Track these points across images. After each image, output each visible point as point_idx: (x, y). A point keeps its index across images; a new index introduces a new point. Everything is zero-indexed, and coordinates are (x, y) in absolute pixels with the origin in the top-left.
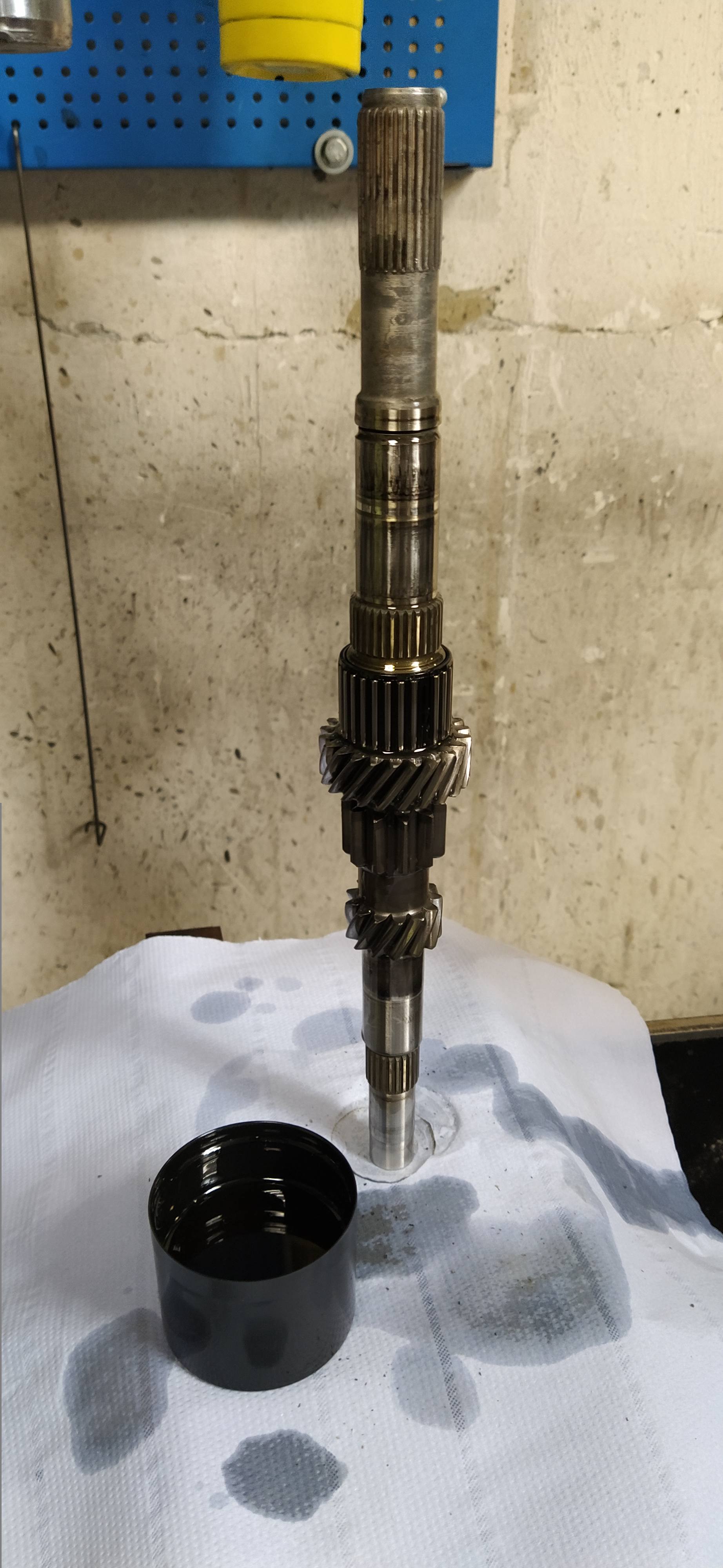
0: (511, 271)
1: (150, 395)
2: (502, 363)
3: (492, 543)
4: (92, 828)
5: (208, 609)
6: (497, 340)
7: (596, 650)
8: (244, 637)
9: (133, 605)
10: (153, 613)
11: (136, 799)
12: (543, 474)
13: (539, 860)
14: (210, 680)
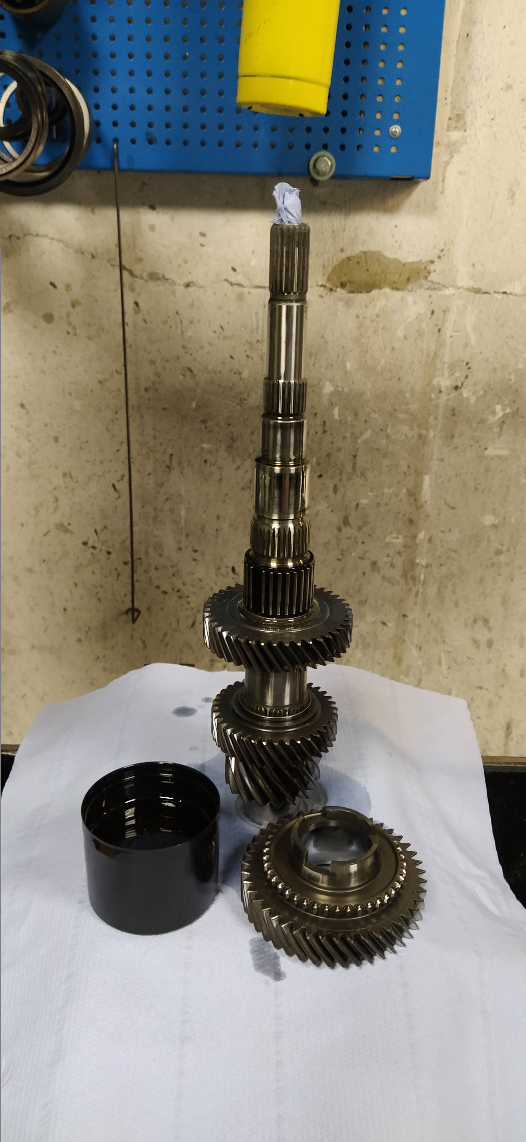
0: (442, 251)
1: (192, 322)
2: (433, 313)
3: (420, 436)
4: (130, 613)
5: (220, 469)
6: (430, 296)
7: (492, 518)
8: (243, 489)
9: (171, 463)
10: (183, 468)
11: (162, 595)
12: (459, 390)
13: (444, 667)
14: (218, 517)
